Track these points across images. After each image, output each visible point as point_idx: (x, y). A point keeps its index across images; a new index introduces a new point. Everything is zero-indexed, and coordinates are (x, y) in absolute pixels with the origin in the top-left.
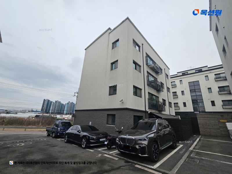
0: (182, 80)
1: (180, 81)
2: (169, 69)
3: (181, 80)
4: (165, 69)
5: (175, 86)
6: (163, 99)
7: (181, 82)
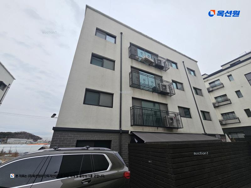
0: (231, 75)
1: (228, 76)
2: (197, 62)
3: (229, 74)
4: (183, 62)
5: (222, 86)
6: (179, 107)
7: (230, 77)
